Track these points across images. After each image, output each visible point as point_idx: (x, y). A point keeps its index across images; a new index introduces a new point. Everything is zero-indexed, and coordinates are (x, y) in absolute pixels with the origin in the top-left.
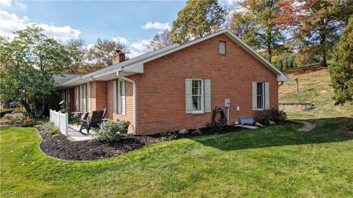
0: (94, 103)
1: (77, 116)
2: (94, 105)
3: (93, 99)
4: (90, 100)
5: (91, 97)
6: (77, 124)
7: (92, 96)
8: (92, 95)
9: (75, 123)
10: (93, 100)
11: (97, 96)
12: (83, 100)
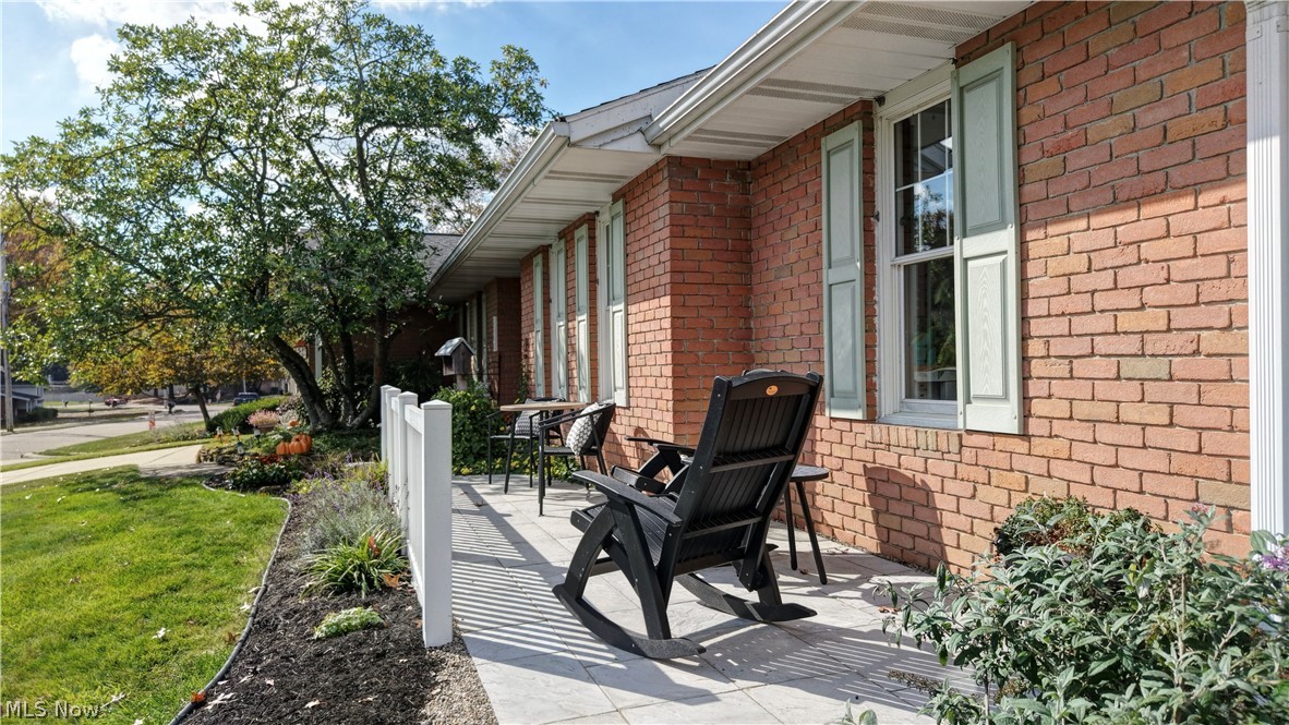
0: (650, 337)
1: (536, 431)
2: (655, 347)
3: (644, 306)
4: (619, 318)
5: (627, 295)
6: (536, 478)
7: (634, 288)
8: (639, 277)
9: (520, 470)
10: (640, 317)
11: (679, 278)
12: (567, 330)
